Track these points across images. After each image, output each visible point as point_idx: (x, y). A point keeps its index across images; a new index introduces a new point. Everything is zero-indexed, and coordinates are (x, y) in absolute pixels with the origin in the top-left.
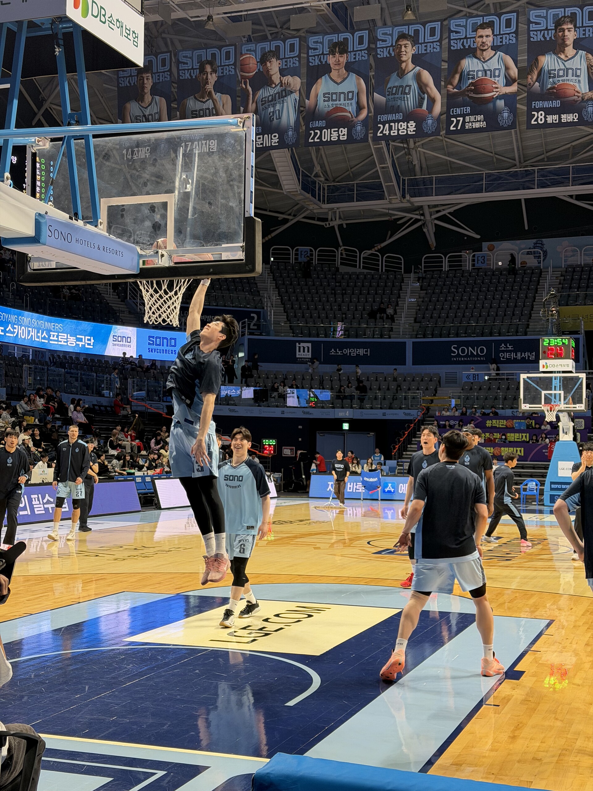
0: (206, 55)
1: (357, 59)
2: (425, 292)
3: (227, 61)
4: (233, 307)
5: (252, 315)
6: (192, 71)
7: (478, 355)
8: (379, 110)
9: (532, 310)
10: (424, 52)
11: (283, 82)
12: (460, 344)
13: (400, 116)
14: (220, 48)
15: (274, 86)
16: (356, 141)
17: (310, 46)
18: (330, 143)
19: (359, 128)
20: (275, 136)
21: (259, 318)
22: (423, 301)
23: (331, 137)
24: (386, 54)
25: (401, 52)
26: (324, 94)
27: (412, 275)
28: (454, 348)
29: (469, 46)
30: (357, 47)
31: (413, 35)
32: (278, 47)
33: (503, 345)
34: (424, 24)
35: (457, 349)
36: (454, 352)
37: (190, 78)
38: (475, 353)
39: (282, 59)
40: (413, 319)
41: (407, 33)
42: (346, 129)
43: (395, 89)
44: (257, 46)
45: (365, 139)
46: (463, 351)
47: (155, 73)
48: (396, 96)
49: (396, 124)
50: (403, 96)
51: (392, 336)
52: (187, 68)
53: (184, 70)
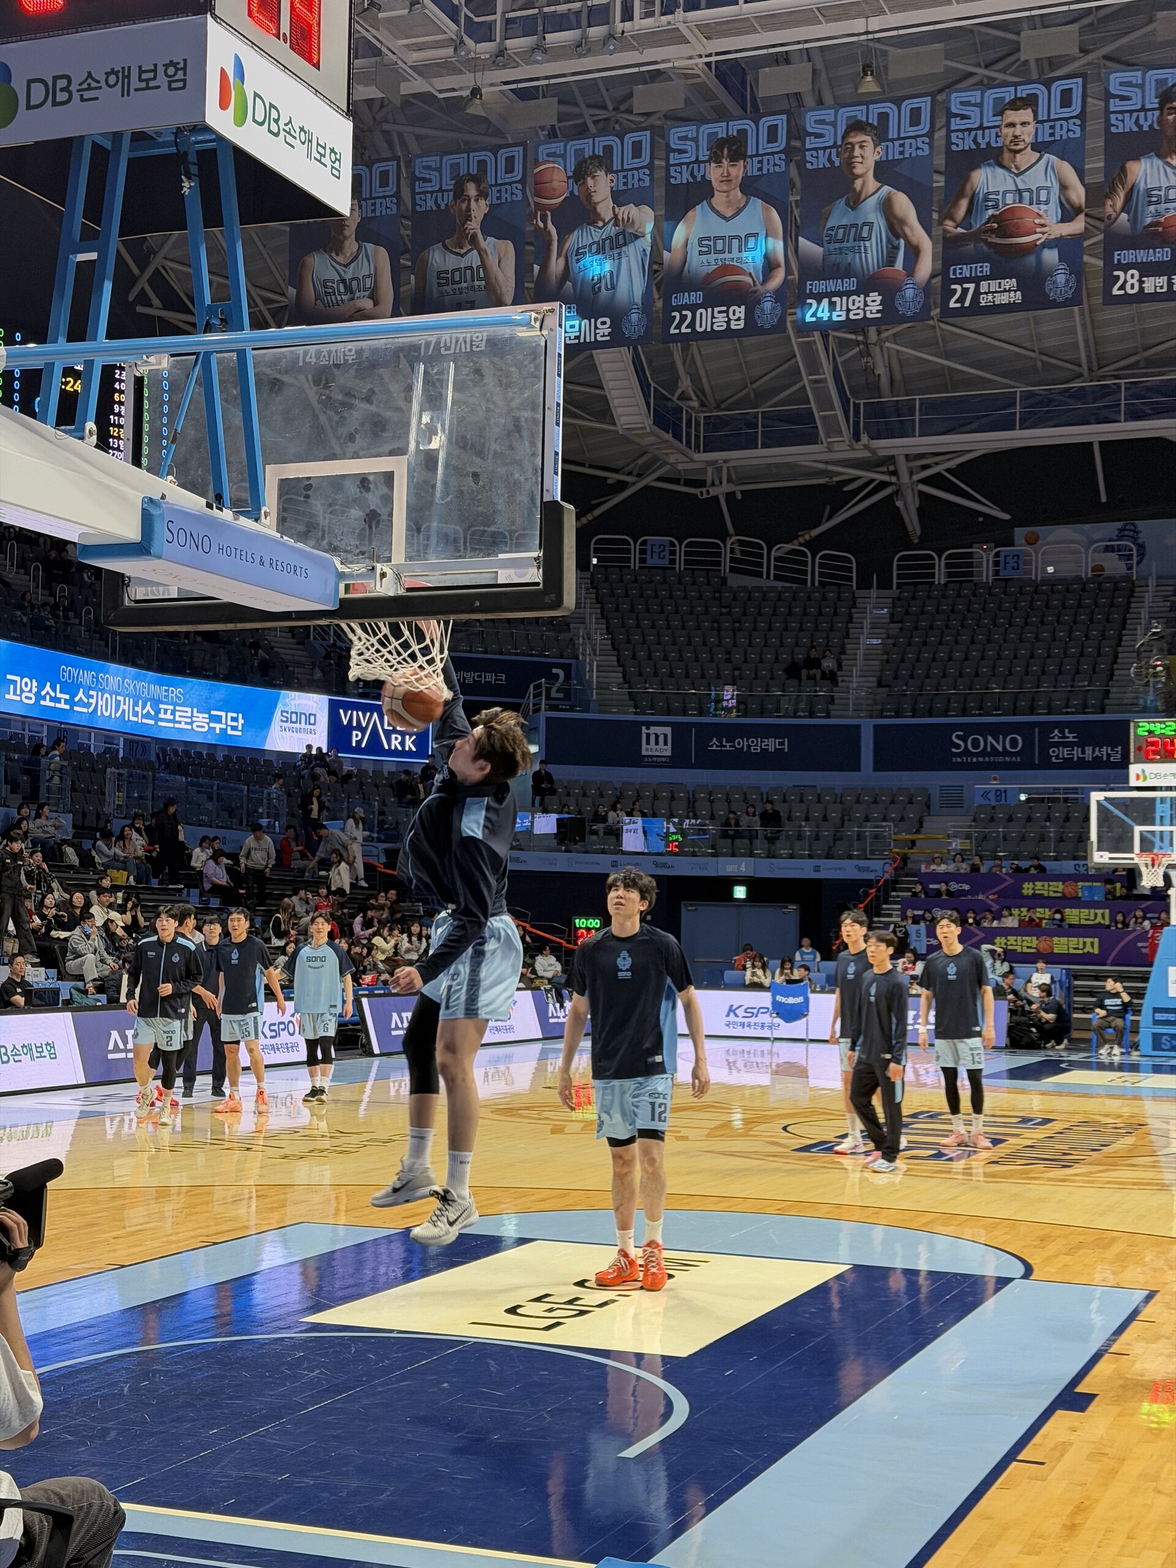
0: (467, 163)
1: (765, 171)
2: (899, 625)
3: (508, 175)
4: (516, 654)
5: (555, 671)
6: (440, 194)
7: (1005, 753)
8: (809, 271)
9: (1115, 662)
10: (897, 157)
11: (620, 218)
12: (968, 730)
13: (850, 284)
14: (495, 150)
15: (600, 224)
16: (762, 331)
17: (673, 146)
18: (712, 335)
19: (768, 306)
20: (603, 323)
21: (568, 677)
22: (894, 645)
23: (712, 324)
24: (822, 162)
25: (854, 157)
26: (701, 240)
27: (874, 592)
28: (958, 737)
29: (988, 144)
30: (765, 147)
31: (876, 123)
32: (608, 149)
33: (1056, 732)
34: (898, 102)
35: (964, 739)
36: (958, 746)
37: (435, 208)
38: (1000, 748)
39: (616, 172)
40: (874, 679)
41: (864, 119)
42: (743, 307)
43: (841, 231)
44: (568, 147)
45: (780, 327)
46: (976, 744)
47: (365, 200)
48: (845, 245)
49: (845, 298)
50: (857, 243)
51: (832, 713)
52: (430, 189)
53: (425, 193)
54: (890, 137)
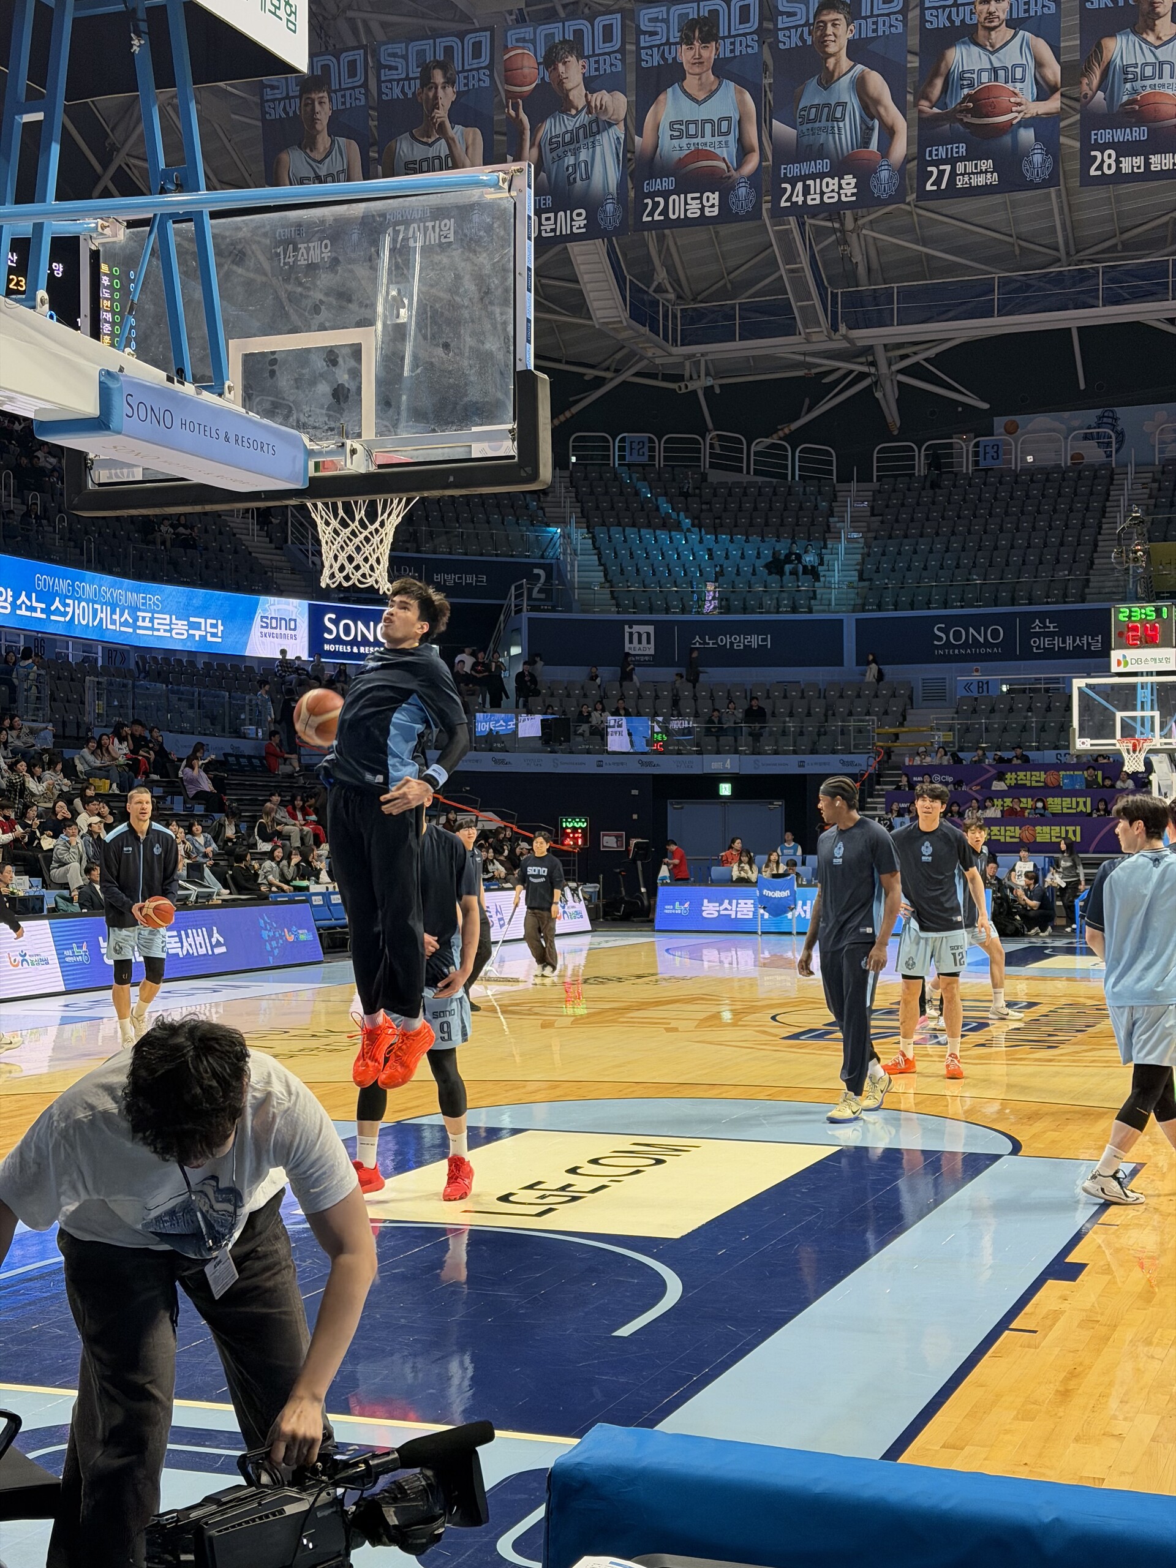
0: (434, 49)
1: (737, 53)
2: (880, 518)
3: (475, 61)
4: (497, 555)
5: (536, 571)
6: (406, 83)
7: (987, 644)
8: (784, 154)
9: (1095, 551)
10: (871, 35)
11: (593, 104)
12: (950, 622)
13: (823, 165)
14: (461, 36)
15: (573, 112)
16: (737, 218)
17: (643, 28)
18: (686, 222)
19: (742, 191)
21: (549, 577)
22: (875, 538)
23: (686, 211)
24: (795, 41)
25: (827, 35)
26: (672, 124)
27: (854, 485)
28: (939, 629)
29: (963, 21)
30: (738, 28)
32: (579, 33)
33: (1037, 622)
35: (946, 631)
36: (940, 639)
37: (402, 97)
38: (982, 640)
40: (856, 573)
42: (717, 193)
43: (813, 110)
44: (538, 31)
45: (755, 214)
46: (957, 636)
48: (817, 125)
49: (818, 181)
50: (829, 124)
51: (815, 608)
52: (396, 77)
53: (390, 81)
54: (863, 14)
